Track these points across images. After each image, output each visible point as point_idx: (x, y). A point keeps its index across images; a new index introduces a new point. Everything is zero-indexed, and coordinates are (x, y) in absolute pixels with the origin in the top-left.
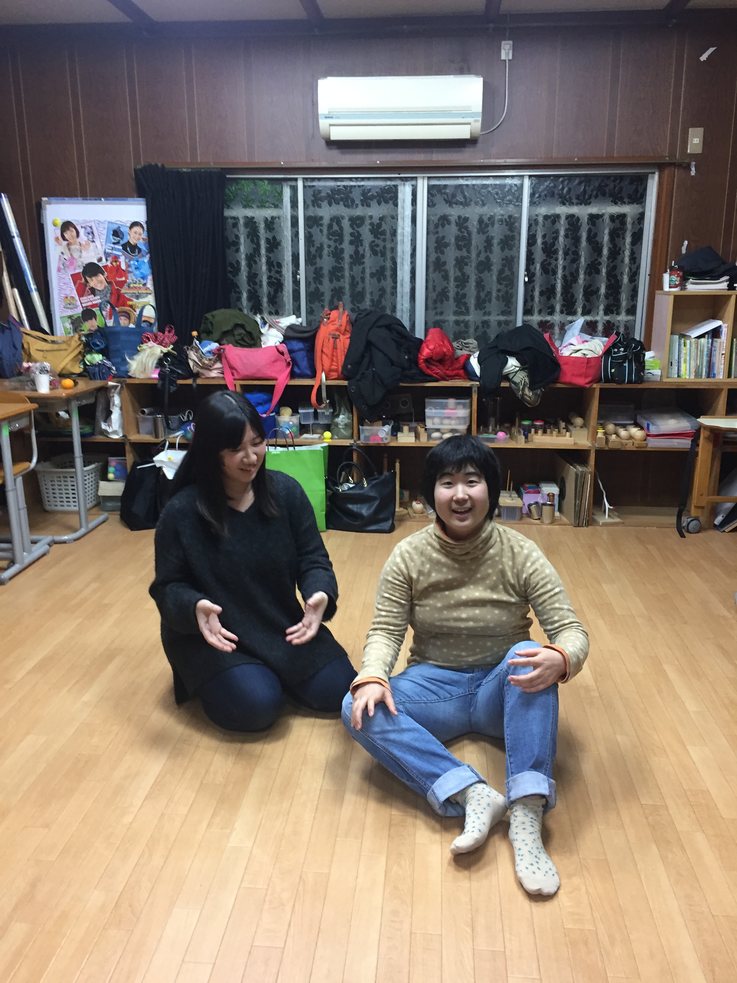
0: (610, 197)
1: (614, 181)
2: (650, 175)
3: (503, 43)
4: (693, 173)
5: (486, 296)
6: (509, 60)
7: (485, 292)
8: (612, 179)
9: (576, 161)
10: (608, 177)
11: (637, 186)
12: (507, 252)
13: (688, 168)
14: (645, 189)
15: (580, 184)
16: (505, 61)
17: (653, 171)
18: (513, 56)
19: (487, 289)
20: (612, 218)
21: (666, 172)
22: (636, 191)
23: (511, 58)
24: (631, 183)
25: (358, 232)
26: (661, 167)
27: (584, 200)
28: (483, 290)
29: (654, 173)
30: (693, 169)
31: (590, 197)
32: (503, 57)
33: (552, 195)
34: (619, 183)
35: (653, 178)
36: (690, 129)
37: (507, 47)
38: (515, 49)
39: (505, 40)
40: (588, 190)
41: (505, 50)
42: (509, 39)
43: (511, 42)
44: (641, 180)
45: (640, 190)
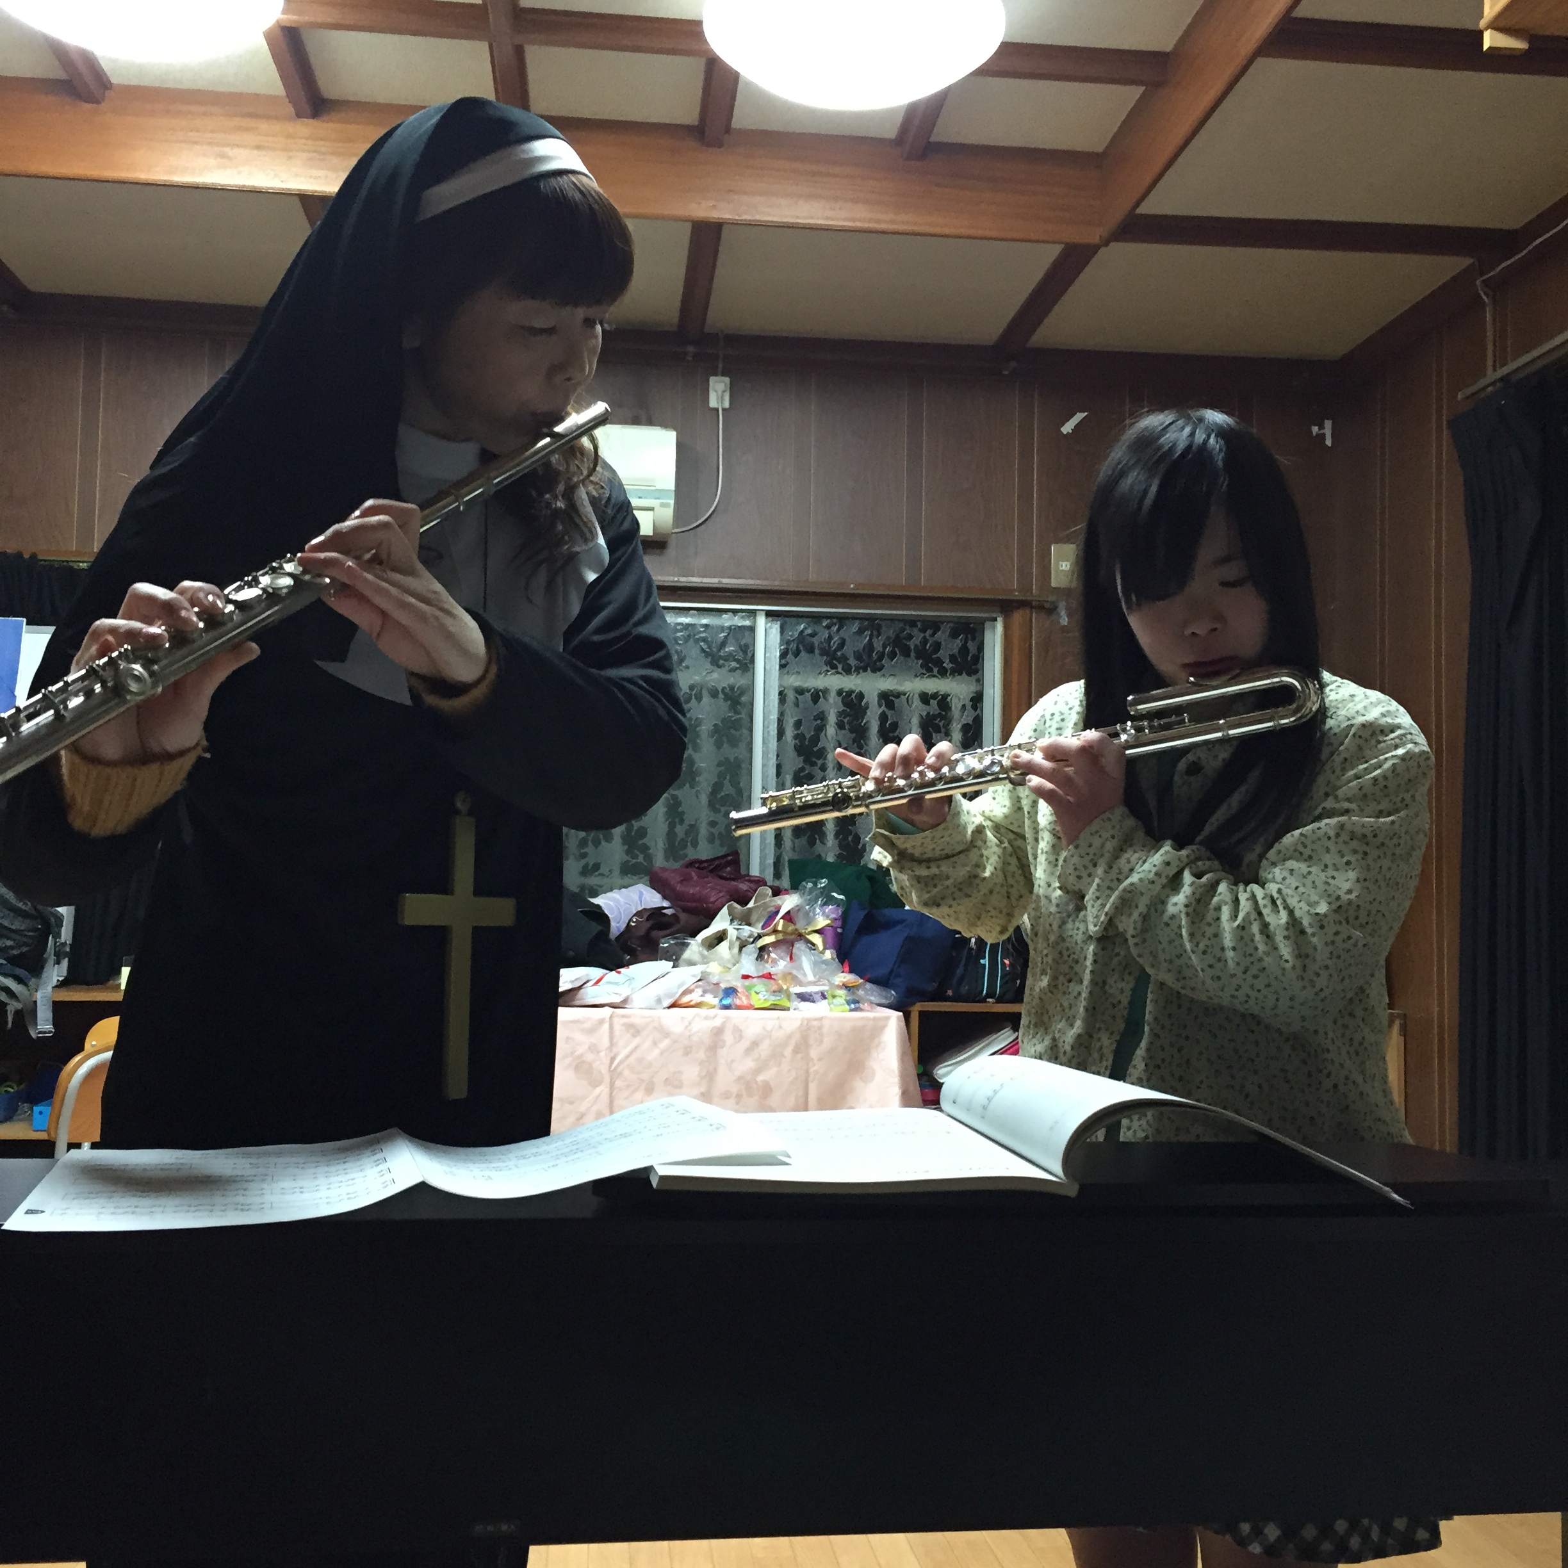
0: (917, 658)
1: (924, 631)
2: (988, 624)
3: (712, 379)
4: (1063, 620)
5: (687, 833)
6: (724, 410)
7: (685, 826)
8: (920, 624)
9: (853, 589)
10: (912, 622)
11: (966, 642)
12: (729, 752)
13: (1052, 610)
14: (981, 648)
15: (860, 632)
16: (717, 410)
17: (994, 615)
18: (731, 404)
19: (689, 819)
20: (925, 698)
21: (1018, 616)
22: (964, 649)
23: (727, 405)
24: (954, 634)
26: (1007, 607)
27: (870, 663)
28: (682, 821)
29: (995, 620)
30: (1063, 613)
31: (881, 656)
32: (713, 403)
33: (810, 650)
34: (933, 635)
35: (994, 628)
36: (1052, 546)
37: (721, 387)
38: (733, 390)
39: (716, 375)
40: (878, 645)
41: (716, 391)
42: (723, 375)
43: (727, 380)
44: (973, 632)
45: (972, 647)
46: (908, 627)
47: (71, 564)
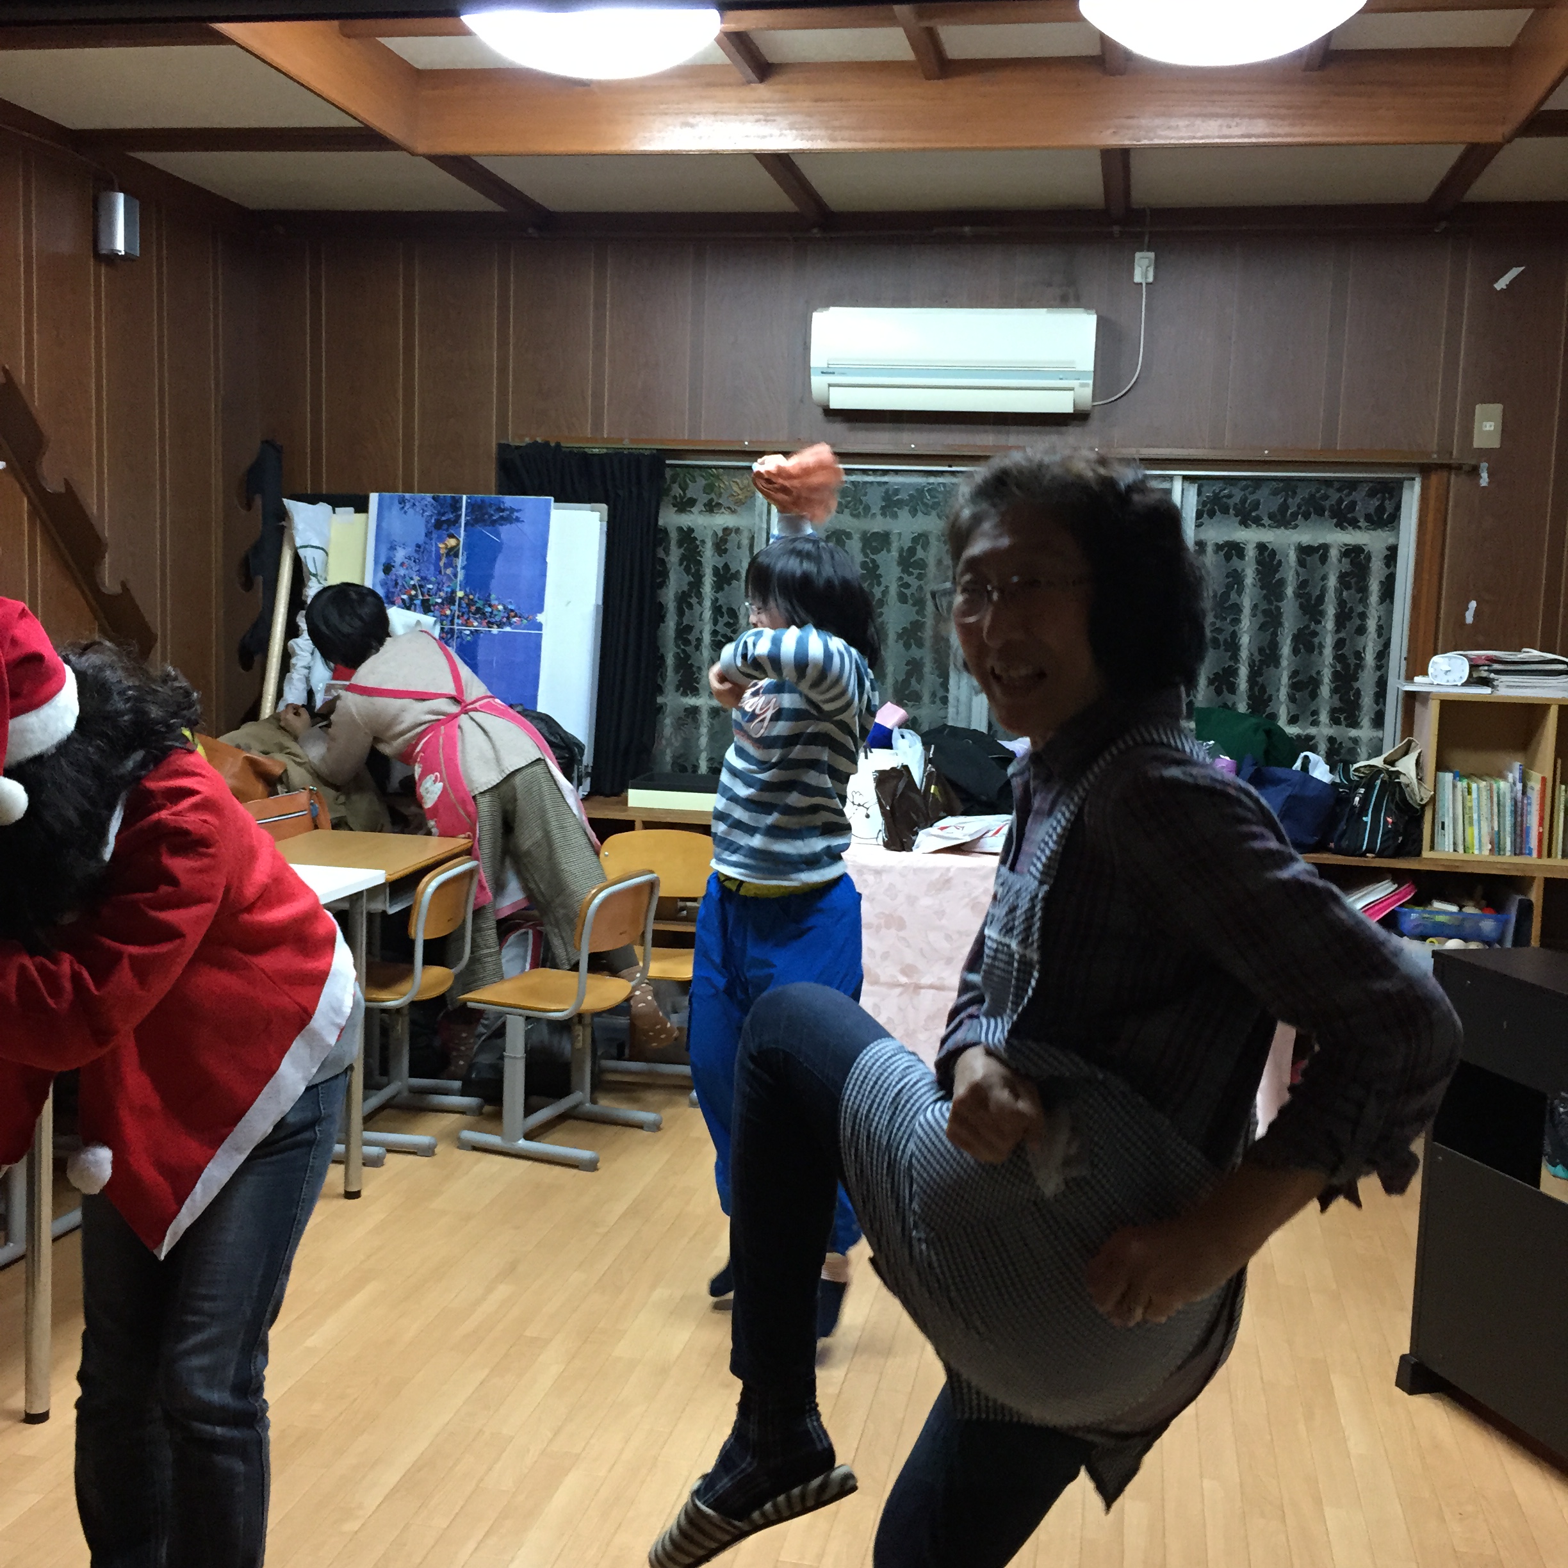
0: (1332, 517)
2: (1406, 484)
3: (1138, 255)
4: (1484, 479)
6: (1147, 284)
8: (1336, 485)
9: (1266, 455)
10: (1328, 482)
11: (1383, 502)
13: (1474, 471)
14: (1398, 507)
15: (1275, 492)
16: (1141, 284)
17: (1411, 476)
18: (1154, 277)
20: (1345, 552)
21: (1434, 478)
22: (1381, 509)
23: (1151, 279)
24: (1372, 494)
25: (873, 561)
26: (1425, 470)
27: (1284, 521)
29: (1413, 479)
30: (1485, 475)
31: (1294, 516)
32: (1138, 278)
33: (1225, 510)
34: (1349, 494)
35: (1412, 487)
36: (1477, 406)
37: (1146, 262)
38: (1158, 266)
39: (1142, 251)
40: (1292, 505)
41: (1141, 266)
42: (1148, 250)
43: (1152, 255)
44: (1391, 491)
45: (1389, 506)
46: (1324, 487)
47: (586, 450)
